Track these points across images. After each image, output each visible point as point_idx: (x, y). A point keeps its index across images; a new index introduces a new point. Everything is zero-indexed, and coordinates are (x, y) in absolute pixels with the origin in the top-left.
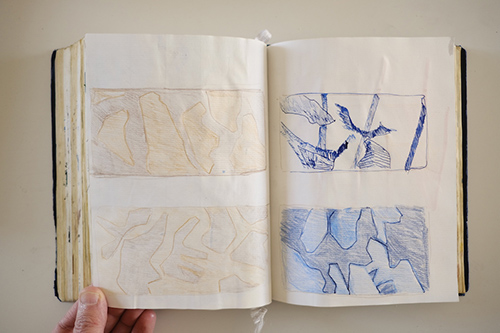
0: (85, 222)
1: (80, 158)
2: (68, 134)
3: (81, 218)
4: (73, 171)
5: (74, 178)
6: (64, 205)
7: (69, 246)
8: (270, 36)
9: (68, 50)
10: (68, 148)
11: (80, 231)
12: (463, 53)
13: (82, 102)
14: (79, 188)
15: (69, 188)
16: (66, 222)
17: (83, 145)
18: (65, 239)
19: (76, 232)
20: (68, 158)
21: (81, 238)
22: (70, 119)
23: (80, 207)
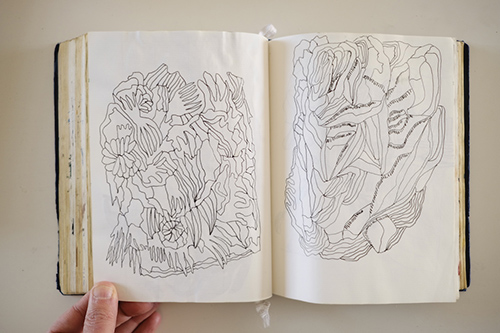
0: (90, 216)
1: (84, 151)
2: (72, 126)
3: (86, 212)
4: (78, 163)
5: (79, 171)
6: (67, 197)
7: (73, 239)
8: (275, 31)
9: (73, 42)
10: (73, 140)
11: (85, 225)
12: (466, 48)
13: (87, 97)
14: (84, 182)
15: (73, 181)
16: (69, 214)
17: (87, 140)
18: (68, 232)
19: (80, 225)
20: (73, 150)
21: (86, 232)
22: (74, 112)
23: (84, 201)
